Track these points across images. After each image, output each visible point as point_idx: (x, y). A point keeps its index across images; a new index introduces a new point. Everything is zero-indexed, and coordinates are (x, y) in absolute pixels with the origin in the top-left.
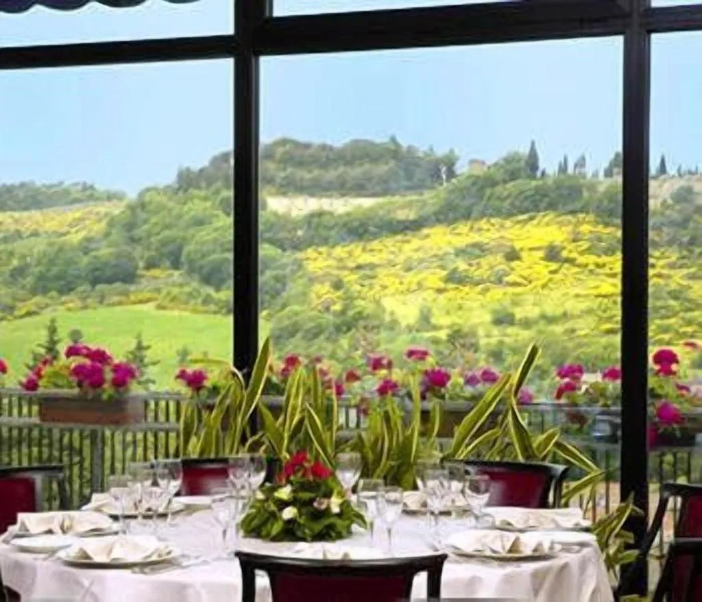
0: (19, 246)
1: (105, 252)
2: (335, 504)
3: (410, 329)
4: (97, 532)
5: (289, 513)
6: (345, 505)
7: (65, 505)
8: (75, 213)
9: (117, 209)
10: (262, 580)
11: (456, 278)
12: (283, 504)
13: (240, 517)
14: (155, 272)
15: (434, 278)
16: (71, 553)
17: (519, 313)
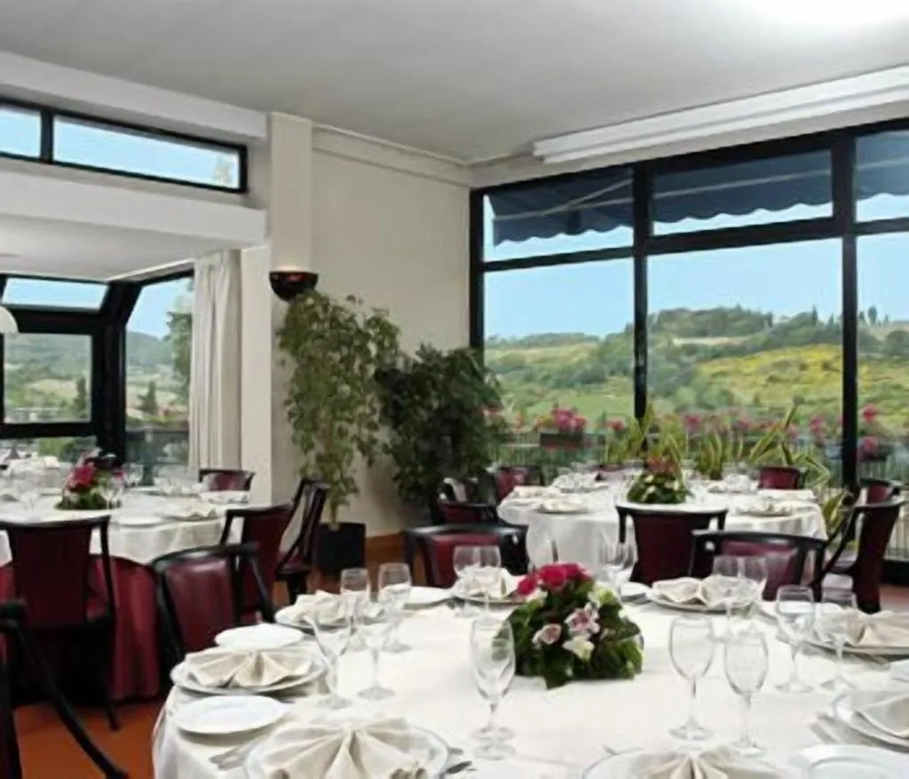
0: (548, 365)
1: (589, 367)
2: (676, 486)
3: (749, 406)
4: (552, 496)
5: (651, 489)
6: (682, 487)
7: (542, 484)
8: (573, 348)
9: (593, 345)
10: (629, 521)
11: (772, 379)
12: (648, 485)
13: (627, 491)
14: (614, 378)
15: (762, 380)
16: (535, 506)
17: (808, 398)
